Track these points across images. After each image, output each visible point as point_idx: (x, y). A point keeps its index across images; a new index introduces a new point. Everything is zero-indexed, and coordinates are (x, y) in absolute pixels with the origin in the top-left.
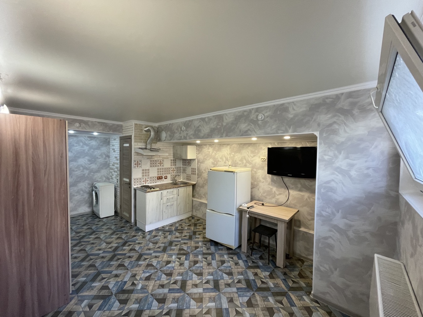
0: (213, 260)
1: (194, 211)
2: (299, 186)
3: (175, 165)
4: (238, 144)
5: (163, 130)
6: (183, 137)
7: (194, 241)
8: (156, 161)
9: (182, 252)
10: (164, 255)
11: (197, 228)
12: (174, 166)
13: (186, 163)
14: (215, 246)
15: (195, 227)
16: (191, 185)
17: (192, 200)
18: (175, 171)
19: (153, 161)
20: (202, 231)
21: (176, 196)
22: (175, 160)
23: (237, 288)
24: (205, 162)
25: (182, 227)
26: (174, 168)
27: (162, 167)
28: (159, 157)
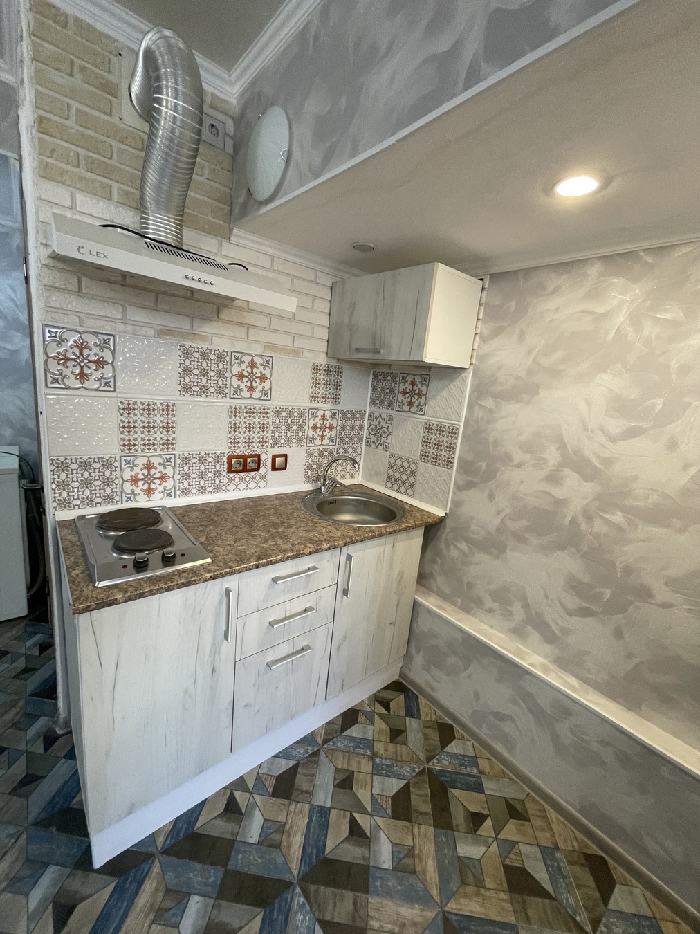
3: (336, 399)
8: (221, 357)
12: (328, 406)
13: (392, 391)
16: (421, 525)
17: (415, 602)
18: (333, 433)
26: (328, 414)
27: (259, 399)
28: (241, 332)
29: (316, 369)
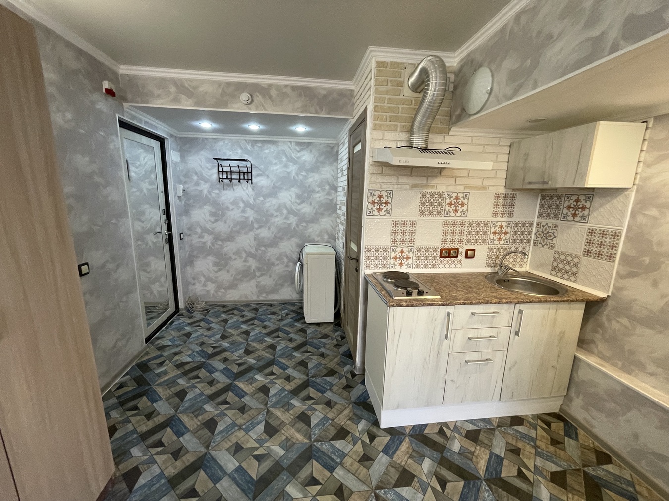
3: (511, 214)
5: (480, 66)
8: (440, 195)
12: (504, 219)
13: (558, 207)
16: (582, 301)
17: (575, 357)
18: (508, 236)
19: (432, 195)
22: (513, 197)
26: (504, 224)
27: (460, 217)
29: (497, 196)
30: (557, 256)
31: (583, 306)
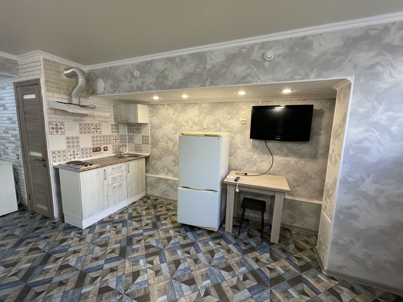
0: (199, 253)
1: (149, 189)
2: (285, 150)
3: (118, 132)
4: (210, 103)
5: (99, 77)
6: (135, 88)
7: (161, 230)
8: (89, 125)
9: (151, 250)
10: (125, 262)
11: (159, 211)
12: (116, 134)
13: (133, 129)
14: (191, 231)
15: (156, 211)
16: (144, 157)
17: (146, 176)
18: (119, 140)
19: (85, 125)
20: (167, 214)
21: (125, 172)
22: (118, 125)
23: (248, 289)
24: (163, 127)
25: (138, 213)
26: (117, 136)
27: (99, 134)
28: (93, 119)
29: (112, 125)
30: (135, 146)
31: (144, 159)
